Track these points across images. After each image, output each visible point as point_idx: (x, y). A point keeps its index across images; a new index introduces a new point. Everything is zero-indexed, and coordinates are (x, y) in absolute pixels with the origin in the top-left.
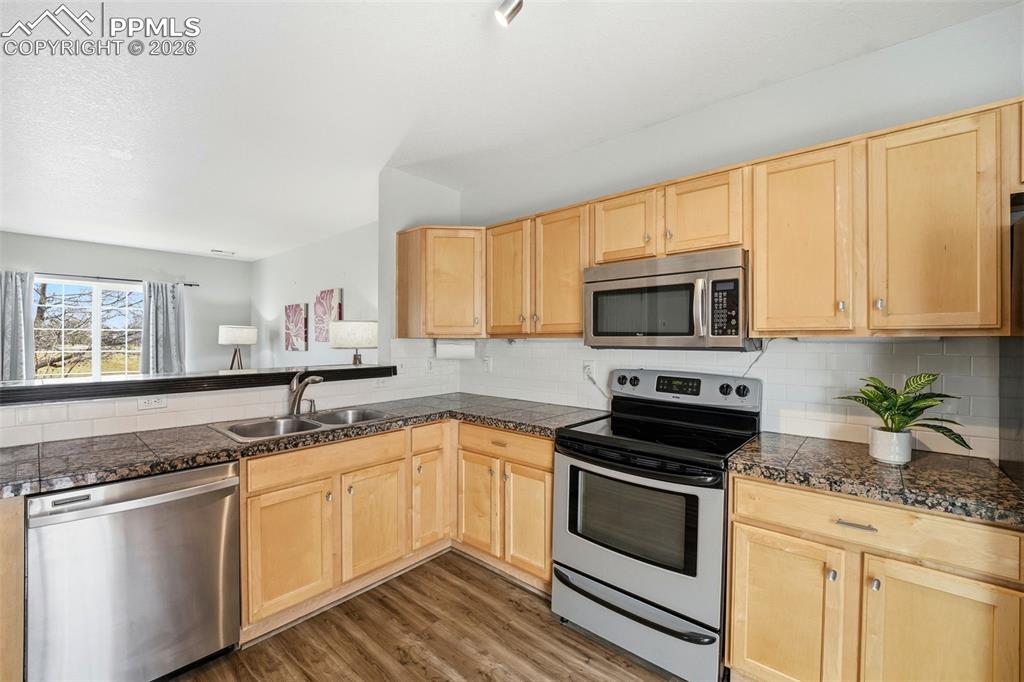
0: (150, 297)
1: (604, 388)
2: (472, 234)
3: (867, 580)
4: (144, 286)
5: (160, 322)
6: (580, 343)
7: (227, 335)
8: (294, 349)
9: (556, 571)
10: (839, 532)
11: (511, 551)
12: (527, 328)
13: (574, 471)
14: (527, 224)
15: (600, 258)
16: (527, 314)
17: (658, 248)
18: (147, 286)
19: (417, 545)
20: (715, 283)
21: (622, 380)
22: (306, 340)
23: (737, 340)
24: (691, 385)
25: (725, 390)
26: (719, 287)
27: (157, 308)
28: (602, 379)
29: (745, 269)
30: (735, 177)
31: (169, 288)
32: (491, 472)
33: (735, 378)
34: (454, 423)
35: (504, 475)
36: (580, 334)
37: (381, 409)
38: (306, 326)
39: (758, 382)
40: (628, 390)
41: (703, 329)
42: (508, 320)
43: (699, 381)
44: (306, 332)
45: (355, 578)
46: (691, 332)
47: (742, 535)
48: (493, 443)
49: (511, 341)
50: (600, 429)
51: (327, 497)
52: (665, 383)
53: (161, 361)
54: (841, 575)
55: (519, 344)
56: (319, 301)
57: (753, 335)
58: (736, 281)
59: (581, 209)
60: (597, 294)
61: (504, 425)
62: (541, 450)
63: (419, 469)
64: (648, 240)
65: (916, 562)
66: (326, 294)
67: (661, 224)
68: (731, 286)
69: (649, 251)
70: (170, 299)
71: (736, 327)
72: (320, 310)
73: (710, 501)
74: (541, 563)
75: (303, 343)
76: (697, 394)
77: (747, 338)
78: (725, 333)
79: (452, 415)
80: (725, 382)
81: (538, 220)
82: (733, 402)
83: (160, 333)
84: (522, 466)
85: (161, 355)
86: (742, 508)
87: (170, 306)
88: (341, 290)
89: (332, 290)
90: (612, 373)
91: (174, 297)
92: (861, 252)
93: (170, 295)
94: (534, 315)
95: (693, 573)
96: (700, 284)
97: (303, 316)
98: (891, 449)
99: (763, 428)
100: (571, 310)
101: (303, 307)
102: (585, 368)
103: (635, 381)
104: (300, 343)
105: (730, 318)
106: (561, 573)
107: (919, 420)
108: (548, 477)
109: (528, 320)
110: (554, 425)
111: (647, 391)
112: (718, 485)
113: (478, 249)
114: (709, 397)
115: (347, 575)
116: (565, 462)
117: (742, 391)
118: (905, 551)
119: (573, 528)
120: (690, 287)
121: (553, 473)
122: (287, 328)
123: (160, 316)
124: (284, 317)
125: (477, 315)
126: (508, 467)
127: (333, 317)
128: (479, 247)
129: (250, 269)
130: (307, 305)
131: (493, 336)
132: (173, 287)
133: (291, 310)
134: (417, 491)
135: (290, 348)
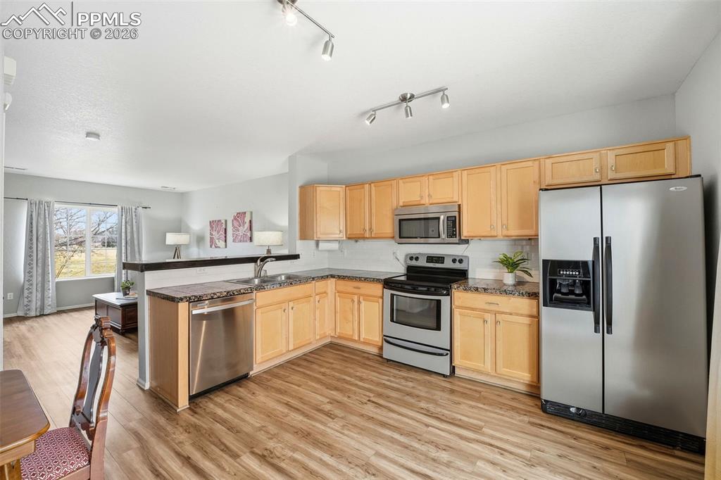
0: (122, 215)
1: (403, 262)
2: (338, 189)
3: (497, 322)
4: (119, 209)
5: (129, 231)
6: (393, 242)
7: (171, 239)
8: (216, 247)
9: (385, 340)
10: (487, 307)
11: (363, 336)
12: (367, 235)
13: (392, 295)
14: (367, 186)
15: (401, 204)
16: (367, 228)
17: (426, 201)
18: (120, 209)
19: (318, 337)
20: (448, 217)
21: (411, 258)
22: (226, 241)
23: (456, 240)
24: (440, 259)
25: (454, 261)
26: (449, 219)
27: (126, 222)
28: (402, 258)
29: (459, 212)
30: (455, 174)
31: (134, 210)
32: (353, 301)
33: (458, 256)
34: (333, 280)
35: (359, 302)
36: (393, 238)
37: (298, 274)
38: (225, 233)
39: (467, 257)
40: (414, 263)
41: (443, 236)
42: (357, 232)
43: (444, 258)
44: (225, 237)
45: (295, 349)
46: (439, 237)
47: (456, 312)
48: (354, 288)
49: (357, 241)
50: (403, 278)
51: (284, 311)
52: (430, 259)
53: (129, 255)
54: (489, 322)
55: (361, 243)
56: (235, 218)
57: (462, 238)
58: (455, 217)
59: (393, 181)
60: (400, 220)
61: (360, 279)
62: (377, 289)
63: (319, 301)
64: (422, 197)
65: (511, 314)
66: (240, 216)
67: (427, 191)
68: (454, 219)
69: (422, 202)
70: (134, 217)
71: (456, 235)
72: (236, 224)
73: (445, 301)
74: (377, 339)
75: (224, 243)
76: (443, 263)
77: (460, 239)
78: (451, 237)
79: (333, 276)
80: (454, 257)
81: (372, 185)
82: (457, 266)
83: (129, 238)
84: (368, 297)
85: (129, 252)
86: (457, 302)
87: (134, 221)
88: (251, 213)
89: (245, 213)
90: (407, 255)
91: (136, 215)
92: (499, 206)
93: (134, 214)
94: (370, 229)
95: (440, 330)
96: (442, 217)
97: (224, 226)
98: (509, 279)
99: (470, 276)
100: (389, 227)
101: (223, 221)
102: (394, 253)
103: (417, 259)
104: (222, 244)
105: (453, 231)
106: (387, 340)
107: (518, 268)
108: (380, 300)
109: (368, 231)
110: (383, 278)
111: (422, 263)
112: (448, 295)
113: (341, 196)
114: (448, 264)
115: (291, 347)
116: (388, 293)
117: (461, 261)
118: (508, 311)
119: (392, 320)
120: (439, 218)
121: (383, 298)
122: (211, 234)
123: (129, 228)
124: (209, 228)
125: (341, 228)
126: (361, 298)
127: (246, 228)
128: (342, 195)
129: (182, 197)
130: (226, 221)
131: (349, 238)
132: (136, 209)
133: (214, 224)
134: (317, 312)
135: (213, 246)
